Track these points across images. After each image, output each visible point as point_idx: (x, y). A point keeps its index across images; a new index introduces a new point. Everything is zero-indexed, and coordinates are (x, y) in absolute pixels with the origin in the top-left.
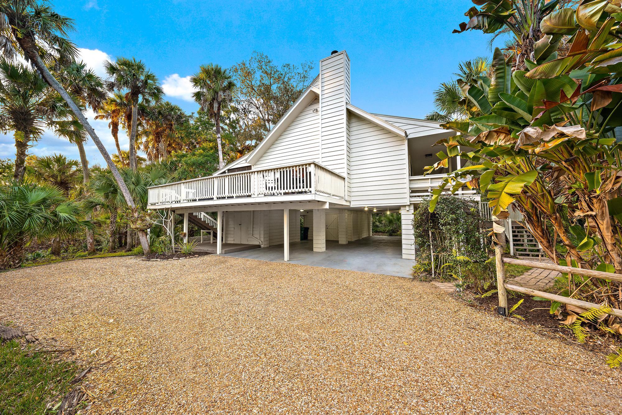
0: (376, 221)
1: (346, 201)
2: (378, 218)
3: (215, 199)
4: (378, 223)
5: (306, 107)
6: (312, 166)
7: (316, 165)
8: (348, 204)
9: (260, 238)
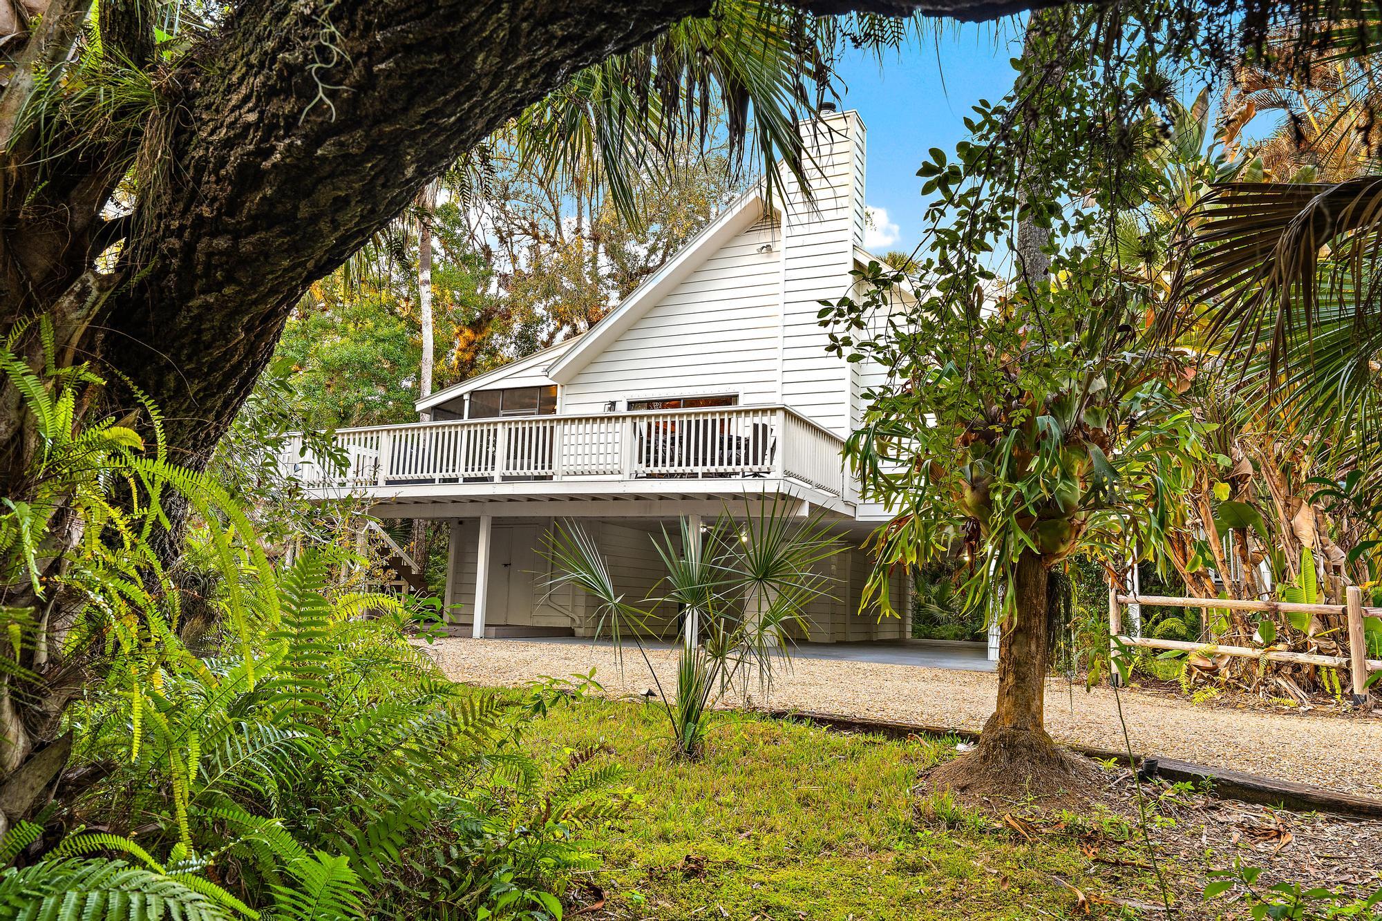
0: (929, 601)
1: (847, 503)
2: (935, 589)
3: (497, 479)
4: (934, 608)
5: (737, 236)
6: (780, 414)
7: (789, 414)
8: (848, 511)
9: (574, 606)
